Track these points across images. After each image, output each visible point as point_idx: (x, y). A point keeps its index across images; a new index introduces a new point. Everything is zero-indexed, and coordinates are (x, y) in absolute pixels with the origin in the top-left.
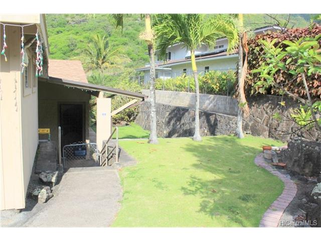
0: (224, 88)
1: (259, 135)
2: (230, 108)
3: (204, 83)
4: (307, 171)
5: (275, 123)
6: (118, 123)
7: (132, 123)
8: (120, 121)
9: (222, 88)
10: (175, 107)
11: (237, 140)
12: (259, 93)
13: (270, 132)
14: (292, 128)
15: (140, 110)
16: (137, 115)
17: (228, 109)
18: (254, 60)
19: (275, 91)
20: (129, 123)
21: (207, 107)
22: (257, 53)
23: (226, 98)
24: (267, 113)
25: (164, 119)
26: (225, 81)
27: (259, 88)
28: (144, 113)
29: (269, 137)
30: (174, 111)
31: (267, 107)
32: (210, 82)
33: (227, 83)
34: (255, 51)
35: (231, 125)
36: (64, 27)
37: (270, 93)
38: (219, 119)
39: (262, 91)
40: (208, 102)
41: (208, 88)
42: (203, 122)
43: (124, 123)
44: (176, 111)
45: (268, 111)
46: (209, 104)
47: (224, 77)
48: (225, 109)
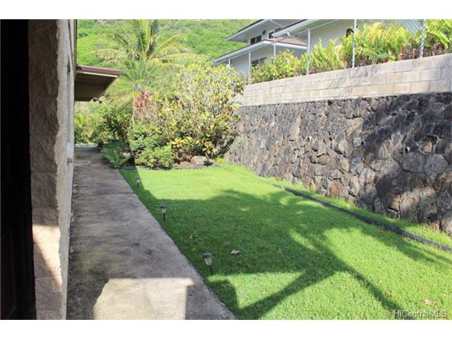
6: (185, 160)
7: (219, 160)
8: (188, 157)
15: (241, 128)
16: (231, 141)
20: (211, 161)
28: (252, 135)
36: (90, 28)
43: (199, 160)
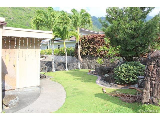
0: (69, 53)
1: (85, 68)
2: (72, 61)
3: (60, 51)
4: (102, 74)
5: (90, 64)
9: (68, 53)
10: (48, 61)
11: (79, 70)
12: (84, 54)
13: (88, 67)
14: (95, 65)
17: (71, 61)
18: (82, 44)
19: (89, 54)
21: (61, 61)
22: (83, 42)
23: (70, 57)
24: (87, 61)
25: (43, 67)
26: (69, 51)
27: (84, 53)
29: (88, 69)
30: (48, 63)
31: (87, 59)
32: (63, 51)
33: (70, 52)
34: (82, 41)
35: (74, 66)
37: (88, 55)
38: (69, 65)
39: (85, 54)
40: (62, 59)
41: (62, 53)
42: (62, 66)
44: (49, 63)
45: (87, 60)
46: (63, 60)
47: (69, 49)
48: (70, 61)
